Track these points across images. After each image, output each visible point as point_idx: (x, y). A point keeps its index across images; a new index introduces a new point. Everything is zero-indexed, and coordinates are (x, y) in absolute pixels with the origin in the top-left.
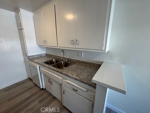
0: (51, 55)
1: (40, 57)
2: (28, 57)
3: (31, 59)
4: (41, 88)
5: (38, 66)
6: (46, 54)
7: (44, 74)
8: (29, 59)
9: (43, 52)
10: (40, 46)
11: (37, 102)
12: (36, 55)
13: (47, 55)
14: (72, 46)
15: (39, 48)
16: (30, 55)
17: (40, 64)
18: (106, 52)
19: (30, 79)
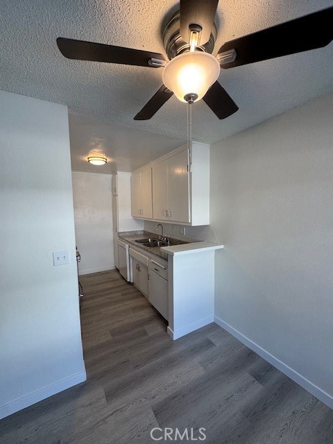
0: (149, 233)
1: (134, 234)
2: (119, 233)
3: (121, 237)
4: (128, 280)
5: (127, 246)
6: (144, 231)
7: (133, 258)
8: (119, 237)
9: (139, 228)
10: (136, 219)
11: (120, 294)
12: (129, 232)
13: (145, 233)
15: (134, 221)
16: (121, 230)
17: (129, 242)
18: (193, 225)
19: (117, 270)
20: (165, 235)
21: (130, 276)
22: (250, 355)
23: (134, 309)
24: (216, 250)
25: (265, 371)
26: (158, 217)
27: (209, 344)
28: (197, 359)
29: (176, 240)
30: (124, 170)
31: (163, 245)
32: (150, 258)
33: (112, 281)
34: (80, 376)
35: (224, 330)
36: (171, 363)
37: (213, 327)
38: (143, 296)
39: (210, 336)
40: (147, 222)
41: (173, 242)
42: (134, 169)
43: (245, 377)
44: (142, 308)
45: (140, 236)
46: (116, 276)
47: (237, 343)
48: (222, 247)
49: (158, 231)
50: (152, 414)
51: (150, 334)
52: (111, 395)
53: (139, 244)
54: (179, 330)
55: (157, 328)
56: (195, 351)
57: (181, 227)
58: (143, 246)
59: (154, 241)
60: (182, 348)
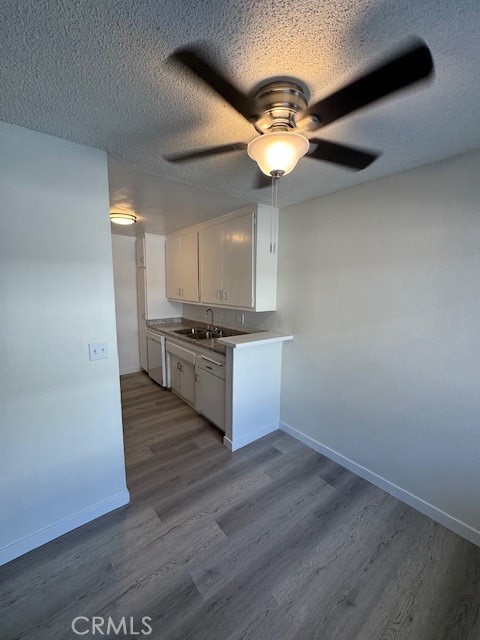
0: (191, 321)
1: (169, 323)
2: (148, 321)
3: (152, 326)
4: (164, 385)
5: (163, 338)
6: (183, 319)
7: (171, 354)
8: (148, 327)
9: (176, 314)
10: (172, 302)
13: (184, 321)
14: (218, 301)
15: (169, 304)
16: (150, 317)
17: (166, 333)
18: (257, 310)
19: (145, 373)
20: (215, 324)
21: (167, 380)
22: (322, 460)
23: (177, 420)
24: (284, 342)
25: (337, 474)
26: (208, 299)
27: (276, 452)
28: (262, 469)
29: (230, 330)
30: (155, 232)
31: (214, 336)
32: (199, 353)
33: (138, 388)
34: (122, 498)
35: (291, 437)
36: (232, 475)
37: (279, 434)
38: (185, 404)
39: (275, 444)
40: (186, 306)
41: (227, 333)
42: (170, 231)
43: (316, 480)
44: (187, 418)
45: (177, 325)
46: (144, 380)
47: (306, 449)
48: (291, 337)
49: (206, 319)
50: (216, 526)
51: (203, 447)
52: (163, 514)
53: (181, 336)
54: (239, 439)
55: (210, 440)
56: (260, 460)
57: (238, 313)
58: (187, 338)
59: (198, 331)
60: (245, 458)
